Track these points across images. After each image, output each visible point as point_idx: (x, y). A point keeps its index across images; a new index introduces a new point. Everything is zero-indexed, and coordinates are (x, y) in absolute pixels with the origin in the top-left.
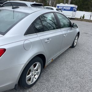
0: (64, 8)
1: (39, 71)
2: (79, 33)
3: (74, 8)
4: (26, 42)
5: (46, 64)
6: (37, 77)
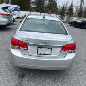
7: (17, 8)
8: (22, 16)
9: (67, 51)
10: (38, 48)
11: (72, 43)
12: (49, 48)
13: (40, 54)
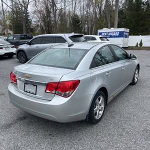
0: (110, 34)
1: (103, 106)
2: (138, 66)
3: (124, 33)
4: (93, 75)
5: (109, 101)
6: (101, 112)
7: (124, 32)
8: (135, 45)
9: (54, 92)
10: (25, 83)
11: (61, 81)
12: (34, 85)
13: (27, 92)
